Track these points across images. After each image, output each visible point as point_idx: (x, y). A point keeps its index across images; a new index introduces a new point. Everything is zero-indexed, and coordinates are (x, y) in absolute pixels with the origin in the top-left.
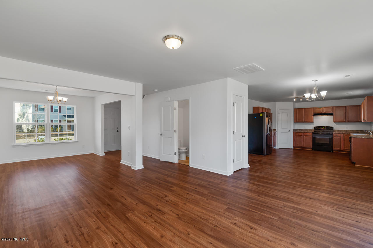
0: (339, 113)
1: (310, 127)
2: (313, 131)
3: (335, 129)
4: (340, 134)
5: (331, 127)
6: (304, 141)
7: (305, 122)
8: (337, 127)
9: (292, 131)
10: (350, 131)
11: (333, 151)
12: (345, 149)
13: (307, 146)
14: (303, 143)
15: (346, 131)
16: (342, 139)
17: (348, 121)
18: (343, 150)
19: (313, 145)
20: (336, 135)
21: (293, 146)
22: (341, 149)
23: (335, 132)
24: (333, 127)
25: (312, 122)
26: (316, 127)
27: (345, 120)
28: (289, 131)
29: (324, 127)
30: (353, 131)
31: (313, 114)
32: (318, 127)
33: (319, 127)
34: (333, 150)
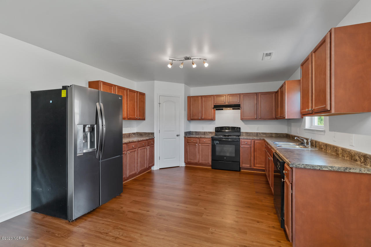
0: (248, 105)
1: (209, 128)
2: (213, 135)
3: (242, 130)
4: (250, 140)
5: (237, 128)
6: (200, 152)
7: (202, 119)
8: (246, 128)
9: (182, 135)
10: (261, 134)
11: (240, 171)
12: (257, 165)
13: (203, 162)
14: (198, 156)
15: (257, 134)
16: (252, 149)
17: (260, 118)
18: (255, 168)
19: (213, 160)
20: (245, 142)
21: (185, 162)
22: (251, 167)
23: (243, 135)
24: (240, 128)
25: (213, 119)
26: (218, 128)
27: (256, 116)
28: (177, 136)
29: (228, 128)
30: (265, 134)
31: (213, 106)
32: (220, 127)
33: (222, 128)
34: (240, 168)
